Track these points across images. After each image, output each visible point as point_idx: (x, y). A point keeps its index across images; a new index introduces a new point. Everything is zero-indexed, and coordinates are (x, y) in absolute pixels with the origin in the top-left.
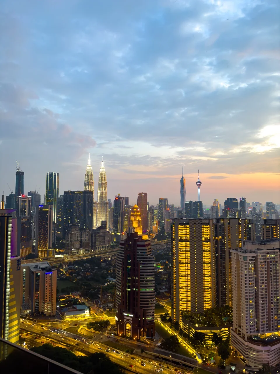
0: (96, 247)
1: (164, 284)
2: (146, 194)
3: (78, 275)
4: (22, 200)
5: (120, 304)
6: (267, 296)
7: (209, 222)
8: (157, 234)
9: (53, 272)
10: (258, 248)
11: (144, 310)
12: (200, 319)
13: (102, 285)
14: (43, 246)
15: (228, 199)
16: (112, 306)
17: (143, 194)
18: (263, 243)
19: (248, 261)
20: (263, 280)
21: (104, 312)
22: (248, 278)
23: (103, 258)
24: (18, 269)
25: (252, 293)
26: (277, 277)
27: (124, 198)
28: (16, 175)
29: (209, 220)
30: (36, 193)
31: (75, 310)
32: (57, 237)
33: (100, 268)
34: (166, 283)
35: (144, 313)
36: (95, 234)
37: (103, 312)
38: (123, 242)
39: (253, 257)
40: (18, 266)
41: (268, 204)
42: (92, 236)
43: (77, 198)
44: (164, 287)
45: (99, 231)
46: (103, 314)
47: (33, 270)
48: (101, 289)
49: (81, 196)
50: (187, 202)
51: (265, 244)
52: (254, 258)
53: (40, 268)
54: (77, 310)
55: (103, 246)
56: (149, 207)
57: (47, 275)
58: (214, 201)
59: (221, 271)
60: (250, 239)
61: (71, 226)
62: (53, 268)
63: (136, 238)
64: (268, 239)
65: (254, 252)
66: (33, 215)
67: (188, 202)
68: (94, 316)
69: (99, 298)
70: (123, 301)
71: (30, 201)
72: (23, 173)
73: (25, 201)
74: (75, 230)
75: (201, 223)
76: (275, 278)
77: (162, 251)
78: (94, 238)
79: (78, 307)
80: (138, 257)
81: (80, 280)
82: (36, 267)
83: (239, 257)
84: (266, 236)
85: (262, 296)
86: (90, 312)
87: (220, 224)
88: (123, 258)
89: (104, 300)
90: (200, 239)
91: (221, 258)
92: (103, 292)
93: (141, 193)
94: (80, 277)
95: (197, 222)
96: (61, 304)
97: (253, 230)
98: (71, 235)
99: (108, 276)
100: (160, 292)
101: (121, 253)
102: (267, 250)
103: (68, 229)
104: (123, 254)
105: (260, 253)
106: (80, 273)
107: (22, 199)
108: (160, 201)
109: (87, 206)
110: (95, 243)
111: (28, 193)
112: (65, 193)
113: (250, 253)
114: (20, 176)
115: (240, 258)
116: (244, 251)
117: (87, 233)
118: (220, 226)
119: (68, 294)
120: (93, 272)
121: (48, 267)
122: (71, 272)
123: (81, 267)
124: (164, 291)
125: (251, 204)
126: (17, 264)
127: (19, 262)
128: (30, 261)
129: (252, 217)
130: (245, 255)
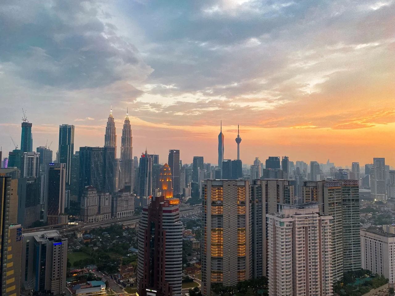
0: (117, 213)
1: (195, 254)
2: (178, 152)
3: (95, 245)
4: (28, 157)
5: (142, 278)
6: (305, 265)
7: (245, 184)
8: (191, 197)
9: (63, 242)
10: (296, 213)
11: (170, 284)
12: (233, 293)
13: (123, 257)
14: (53, 212)
15: (270, 157)
16: (133, 281)
17: (175, 152)
18: (302, 207)
19: (285, 227)
20: (300, 247)
21: (124, 288)
22: (285, 246)
23: (126, 225)
24: (18, 240)
25: (289, 262)
26: (316, 244)
27: (152, 156)
28: (22, 127)
29: (245, 182)
30: (47, 149)
31: (89, 286)
32: (70, 200)
33: (122, 237)
34: (198, 253)
35: (169, 288)
36: (116, 198)
37: (122, 289)
38: (147, 208)
39: (290, 222)
40: (18, 235)
41: (312, 164)
42: (113, 200)
43: (95, 155)
44: (195, 258)
45: (121, 194)
46: (123, 290)
47: (38, 240)
48: (121, 261)
49: (100, 153)
50: (225, 161)
51: (303, 208)
52: (292, 224)
53: (48, 238)
54: (91, 287)
55: (126, 212)
56: (182, 166)
57: (55, 246)
58: (255, 159)
59: (257, 238)
60: (289, 202)
61: (88, 188)
62: (63, 238)
63: (162, 203)
64: (307, 202)
65: (292, 217)
66: (42, 174)
67: (227, 161)
68: (112, 294)
69: (118, 271)
70: (146, 275)
71: (38, 159)
72: (30, 125)
73: (31, 158)
74: (92, 193)
75: (236, 185)
76: (313, 245)
77: (194, 217)
78: (115, 202)
79: (93, 283)
80: (163, 224)
81: (97, 251)
82: (43, 237)
83: (276, 222)
84: (306, 199)
85: (300, 265)
86: (106, 289)
87: (256, 186)
88: (147, 225)
89: (124, 274)
90: (234, 203)
91: (257, 224)
92: (124, 264)
93: (173, 150)
94: (97, 248)
95: (232, 184)
96: (72, 280)
97: (292, 193)
98: (88, 198)
99: (130, 246)
100: (190, 263)
101: (144, 220)
102: (306, 214)
103: (84, 192)
104: (146, 221)
105: (298, 218)
106: (98, 243)
107: (29, 155)
108: (195, 159)
109: (107, 164)
110: (116, 208)
111: (38, 148)
112: (81, 148)
113: (287, 218)
114: (26, 127)
115: (277, 224)
116: (281, 216)
117: (107, 196)
118: (257, 188)
119: (81, 269)
120: (113, 242)
121: (57, 237)
122: (87, 242)
123: (99, 236)
124: (194, 262)
125: (295, 164)
126: (17, 234)
127: (20, 232)
128: (37, 229)
129: (295, 178)
130: (282, 220)
